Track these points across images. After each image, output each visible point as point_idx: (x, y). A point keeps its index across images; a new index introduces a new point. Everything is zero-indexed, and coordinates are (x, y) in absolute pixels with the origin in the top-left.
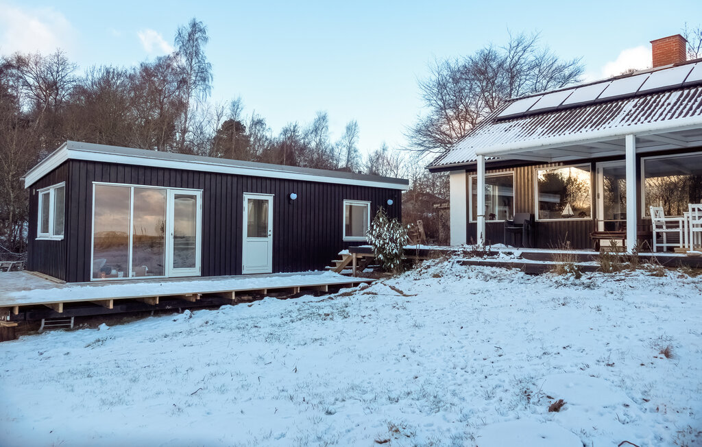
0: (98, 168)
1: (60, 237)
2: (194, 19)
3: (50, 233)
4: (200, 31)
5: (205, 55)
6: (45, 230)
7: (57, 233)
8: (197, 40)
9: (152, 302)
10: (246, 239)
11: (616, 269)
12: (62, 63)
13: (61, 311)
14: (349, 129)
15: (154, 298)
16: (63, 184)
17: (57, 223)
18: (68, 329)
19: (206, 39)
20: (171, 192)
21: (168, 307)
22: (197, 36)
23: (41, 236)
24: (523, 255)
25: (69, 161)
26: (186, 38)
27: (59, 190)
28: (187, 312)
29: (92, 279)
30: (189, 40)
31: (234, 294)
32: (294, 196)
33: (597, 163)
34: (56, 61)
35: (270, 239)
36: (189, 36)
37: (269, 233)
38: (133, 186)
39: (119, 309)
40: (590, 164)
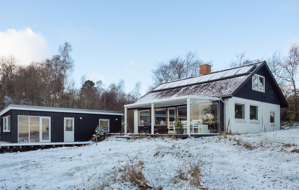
0: (19, 111)
1: (9, 131)
2: (66, 42)
3: (7, 130)
4: (69, 46)
5: (71, 56)
6: (5, 129)
7: (9, 130)
8: (67, 50)
9: (31, 147)
10: (65, 132)
11: (142, 138)
12: (13, 59)
13: (8, 148)
14: (137, 85)
15: (32, 146)
16: (9, 116)
17: (9, 127)
18: (10, 152)
19: (71, 50)
20: (41, 118)
21: (36, 149)
22: (67, 48)
23: (4, 131)
24: (130, 135)
25: (11, 110)
26: (63, 49)
27: (9, 117)
28: (40, 149)
29: (18, 142)
30: (64, 50)
31: (54, 146)
32: (81, 118)
33: (168, 108)
34: (11, 58)
35: (73, 132)
36: (65, 48)
37: (73, 130)
38: (29, 116)
39: (23, 149)
40: (166, 108)
